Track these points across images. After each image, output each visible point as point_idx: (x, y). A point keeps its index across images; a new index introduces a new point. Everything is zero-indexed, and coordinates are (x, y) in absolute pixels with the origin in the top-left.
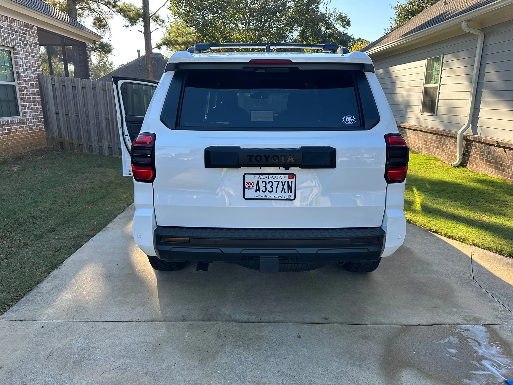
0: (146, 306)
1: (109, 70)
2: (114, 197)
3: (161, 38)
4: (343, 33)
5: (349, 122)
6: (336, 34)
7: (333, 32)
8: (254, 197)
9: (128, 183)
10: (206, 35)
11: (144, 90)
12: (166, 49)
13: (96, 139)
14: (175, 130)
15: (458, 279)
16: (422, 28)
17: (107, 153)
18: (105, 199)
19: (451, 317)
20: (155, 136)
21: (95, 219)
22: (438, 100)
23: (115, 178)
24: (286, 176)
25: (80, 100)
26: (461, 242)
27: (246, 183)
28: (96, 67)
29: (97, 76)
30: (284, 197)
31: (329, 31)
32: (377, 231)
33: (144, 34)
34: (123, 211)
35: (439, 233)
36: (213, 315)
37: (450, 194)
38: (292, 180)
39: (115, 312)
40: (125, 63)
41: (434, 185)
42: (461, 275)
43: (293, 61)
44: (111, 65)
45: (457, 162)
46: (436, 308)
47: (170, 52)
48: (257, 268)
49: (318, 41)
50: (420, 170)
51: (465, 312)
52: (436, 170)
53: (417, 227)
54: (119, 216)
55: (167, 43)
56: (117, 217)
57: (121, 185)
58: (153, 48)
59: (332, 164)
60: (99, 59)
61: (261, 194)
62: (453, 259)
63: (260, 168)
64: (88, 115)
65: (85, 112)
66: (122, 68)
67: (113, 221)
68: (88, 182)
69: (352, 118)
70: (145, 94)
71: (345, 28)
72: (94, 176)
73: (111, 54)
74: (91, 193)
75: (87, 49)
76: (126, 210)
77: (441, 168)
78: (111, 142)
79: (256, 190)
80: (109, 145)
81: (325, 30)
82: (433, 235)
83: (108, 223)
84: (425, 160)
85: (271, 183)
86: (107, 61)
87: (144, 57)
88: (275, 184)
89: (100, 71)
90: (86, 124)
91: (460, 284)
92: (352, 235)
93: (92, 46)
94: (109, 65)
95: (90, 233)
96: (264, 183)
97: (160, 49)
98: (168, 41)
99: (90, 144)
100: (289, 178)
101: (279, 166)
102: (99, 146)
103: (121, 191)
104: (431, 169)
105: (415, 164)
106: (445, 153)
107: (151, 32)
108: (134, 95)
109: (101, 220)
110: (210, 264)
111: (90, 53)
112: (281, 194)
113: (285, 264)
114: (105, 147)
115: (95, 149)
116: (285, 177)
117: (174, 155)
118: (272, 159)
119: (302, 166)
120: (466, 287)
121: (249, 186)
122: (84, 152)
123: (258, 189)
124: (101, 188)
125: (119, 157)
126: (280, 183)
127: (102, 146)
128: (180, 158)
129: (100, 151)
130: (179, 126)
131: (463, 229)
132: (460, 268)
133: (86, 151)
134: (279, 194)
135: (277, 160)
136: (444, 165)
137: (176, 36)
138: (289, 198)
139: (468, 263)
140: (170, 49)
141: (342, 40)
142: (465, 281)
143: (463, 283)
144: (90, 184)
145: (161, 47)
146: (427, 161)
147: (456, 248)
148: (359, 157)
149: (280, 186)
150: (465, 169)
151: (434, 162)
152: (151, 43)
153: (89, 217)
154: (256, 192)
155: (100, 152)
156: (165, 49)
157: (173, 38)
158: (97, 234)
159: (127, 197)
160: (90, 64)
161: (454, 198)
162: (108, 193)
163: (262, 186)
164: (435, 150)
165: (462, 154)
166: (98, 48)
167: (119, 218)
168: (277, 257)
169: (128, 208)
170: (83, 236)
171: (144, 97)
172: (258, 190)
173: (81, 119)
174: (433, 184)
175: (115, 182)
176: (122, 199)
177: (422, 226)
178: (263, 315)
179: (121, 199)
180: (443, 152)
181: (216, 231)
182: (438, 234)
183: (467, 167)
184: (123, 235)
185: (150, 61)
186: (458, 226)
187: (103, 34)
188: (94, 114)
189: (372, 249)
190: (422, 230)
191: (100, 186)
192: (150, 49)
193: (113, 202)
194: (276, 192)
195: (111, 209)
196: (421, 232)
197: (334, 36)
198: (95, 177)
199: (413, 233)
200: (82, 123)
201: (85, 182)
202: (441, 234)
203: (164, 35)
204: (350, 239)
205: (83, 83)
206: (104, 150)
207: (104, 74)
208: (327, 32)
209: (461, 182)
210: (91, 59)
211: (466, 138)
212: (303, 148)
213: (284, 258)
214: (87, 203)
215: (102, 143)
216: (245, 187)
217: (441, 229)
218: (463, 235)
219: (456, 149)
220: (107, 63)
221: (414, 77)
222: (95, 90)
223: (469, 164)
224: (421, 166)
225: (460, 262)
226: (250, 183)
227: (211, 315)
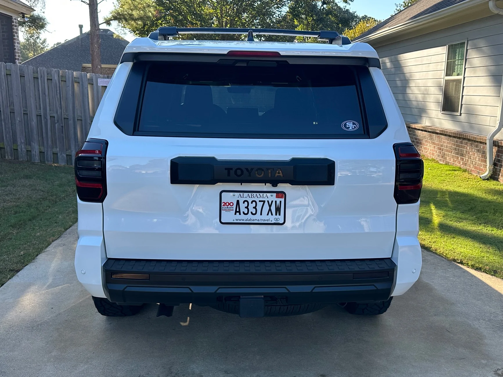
0: (90, 362)
1: (40, 49)
2: (46, 219)
3: (111, 12)
4: (345, 9)
5: (351, 128)
6: (335, 10)
7: (332, 8)
8: (234, 220)
9: (65, 199)
10: (169, 9)
11: (88, 79)
12: (118, 25)
13: (23, 141)
14: (133, 135)
15: (488, 322)
16: (441, 7)
17: (37, 159)
18: (34, 221)
19: (479, 372)
20: (107, 143)
21: (21, 248)
22: (462, 96)
23: (48, 193)
24: (273, 194)
25: (3, 91)
26: (492, 275)
27: (223, 203)
28: (24, 46)
29: (25, 57)
30: (271, 221)
31: (327, 7)
32: (386, 263)
33: (88, 6)
34: (58, 238)
35: (465, 263)
36: (179, 374)
37: (479, 215)
38: (281, 199)
39: (49, 371)
40: (63, 42)
41: (459, 203)
42: (492, 318)
43: (282, 53)
44: (44, 44)
45: (487, 173)
46: (462, 360)
47: (123, 29)
48: (236, 311)
49: (313, 19)
50: (441, 183)
51: (496, 364)
52: (460, 183)
53: (438, 256)
54: (54, 244)
55: (118, 17)
56: (51, 245)
57: (56, 203)
58: (100, 23)
59: (330, 180)
60: (27, 35)
61: (242, 217)
62: (482, 297)
63: (241, 185)
64: (13, 110)
65: (10, 106)
66: (59, 47)
67: (46, 250)
68: (12, 199)
69: (354, 124)
70: (90, 84)
71: (346, 3)
72: (19, 191)
73: (44, 30)
74: (16, 213)
75: (13, 24)
76: (63, 236)
77: (467, 181)
78: (43, 146)
79: (236, 212)
80: (40, 149)
81: (322, 6)
82: (458, 266)
83: (40, 254)
84: (447, 170)
85: (254, 203)
86: (38, 38)
87: (88, 34)
88: (260, 205)
89: (28, 51)
90: (10, 121)
91: (490, 328)
92: (356, 268)
93: (19, 19)
94: (41, 43)
95: (14, 266)
96: (246, 203)
97: (109, 26)
98: (120, 15)
99: (14, 148)
100: (277, 197)
101: (265, 182)
102: (27, 151)
103: (56, 210)
104: (455, 183)
105: (435, 176)
106: (472, 162)
107: (98, 3)
108: (76, 85)
109: (30, 249)
110: (175, 307)
111: (17, 29)
112: (267, 218)
113: (272, 305)
114: (35, 152)
115: (22, 154)
116: (272, 196)
117: (128, 167)
118: (256, 172)
119: (293, 182)
120: (499, 332)
121: (227, 207)
122: (6, 158)
123: (238, 210)
124: (29, 206)
125: (53, 165)
126: (266, 203)
127: (30, 151)
128: (136, 171)
129: (28, 157)
130: (138, 131)
131: (495, 258)
132: (491, 308)
133: (10, 157)
134: (265, 217)
135: (262, 175)
136: (471, 177)
137: (130, 9)
138: (278, 222)
139: (500, 302)
140: (123, 25)
141: (343, 18)
142: (497, 325)
143: (495, 327)
144: (14, 201)
145: (111, 22)
146: (450, 172)
147: (486, 284)
148: (363, 170)
149: (266, 207)
150: (497, 182)
151: (459, 173)
152: (98, 17)
153: (13, 246)
154: (235, 214)
155: (28, 159)
156: (116, 25)
157: (126, 11)
158: (25, 268)
159: (64, 218)
160: (16, 43)
161: (484, 219)
162: (39, 213)
163: (243, 206)
164: (459, 158)
165: (492, 163)
166: (27, 22)
167: (53, 246)
168: (262, 298)
169: (65, 233)
170: (6, 270)
171: (88, 87)
172: (238, 212)
173: (3, 115)
174: (457, 202)
175: (48, 198)
176: (58, 221)
177: (444, 255)
178: (243, 373)
179: (56, 221)
180: (469, 161)
181: (185, 264)
182: (464, 265)
183: (499, 180)
184: (59, 270)
185: (96, 40)
186: (488, 255)
187: (34, 4)
188: (21, 108)
189: (380, 286)
190: (444, 261)
191: (28, 204)
192: (97, 25)
193: (45, 226)
194: (261, 214)
195: (42, 234)
196: (443, 263)
197: (333, 13)
198: (22, 192)
199: (433, 264)
200: (4, 120)
201: (7, 198)
202: (467, 265)
203: (115, 6)
204: (353, 274)
205: (8, 68)
206: (34, 157)
207: (34, 55)
208: (324, 8)
209: (492, 198)
210: (18, 37)
211: (497, 144)
212: (294, 160)
213: (271, 298)
214: (11, 226)
215: (31, 146)
216: (222, 208)
217: (467, 259)
218: (494, 267)
219: (485, 158)
220: (38, 41)
221: (432, 67)
222: (23, 77)
223: (502, 176)
224: (442, 178)
225: (491, 301)
226: (228, 203)
227: (176, 374)
